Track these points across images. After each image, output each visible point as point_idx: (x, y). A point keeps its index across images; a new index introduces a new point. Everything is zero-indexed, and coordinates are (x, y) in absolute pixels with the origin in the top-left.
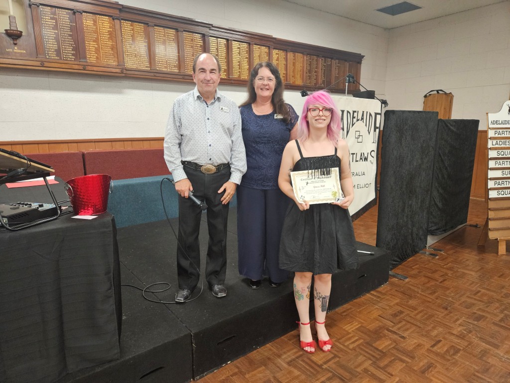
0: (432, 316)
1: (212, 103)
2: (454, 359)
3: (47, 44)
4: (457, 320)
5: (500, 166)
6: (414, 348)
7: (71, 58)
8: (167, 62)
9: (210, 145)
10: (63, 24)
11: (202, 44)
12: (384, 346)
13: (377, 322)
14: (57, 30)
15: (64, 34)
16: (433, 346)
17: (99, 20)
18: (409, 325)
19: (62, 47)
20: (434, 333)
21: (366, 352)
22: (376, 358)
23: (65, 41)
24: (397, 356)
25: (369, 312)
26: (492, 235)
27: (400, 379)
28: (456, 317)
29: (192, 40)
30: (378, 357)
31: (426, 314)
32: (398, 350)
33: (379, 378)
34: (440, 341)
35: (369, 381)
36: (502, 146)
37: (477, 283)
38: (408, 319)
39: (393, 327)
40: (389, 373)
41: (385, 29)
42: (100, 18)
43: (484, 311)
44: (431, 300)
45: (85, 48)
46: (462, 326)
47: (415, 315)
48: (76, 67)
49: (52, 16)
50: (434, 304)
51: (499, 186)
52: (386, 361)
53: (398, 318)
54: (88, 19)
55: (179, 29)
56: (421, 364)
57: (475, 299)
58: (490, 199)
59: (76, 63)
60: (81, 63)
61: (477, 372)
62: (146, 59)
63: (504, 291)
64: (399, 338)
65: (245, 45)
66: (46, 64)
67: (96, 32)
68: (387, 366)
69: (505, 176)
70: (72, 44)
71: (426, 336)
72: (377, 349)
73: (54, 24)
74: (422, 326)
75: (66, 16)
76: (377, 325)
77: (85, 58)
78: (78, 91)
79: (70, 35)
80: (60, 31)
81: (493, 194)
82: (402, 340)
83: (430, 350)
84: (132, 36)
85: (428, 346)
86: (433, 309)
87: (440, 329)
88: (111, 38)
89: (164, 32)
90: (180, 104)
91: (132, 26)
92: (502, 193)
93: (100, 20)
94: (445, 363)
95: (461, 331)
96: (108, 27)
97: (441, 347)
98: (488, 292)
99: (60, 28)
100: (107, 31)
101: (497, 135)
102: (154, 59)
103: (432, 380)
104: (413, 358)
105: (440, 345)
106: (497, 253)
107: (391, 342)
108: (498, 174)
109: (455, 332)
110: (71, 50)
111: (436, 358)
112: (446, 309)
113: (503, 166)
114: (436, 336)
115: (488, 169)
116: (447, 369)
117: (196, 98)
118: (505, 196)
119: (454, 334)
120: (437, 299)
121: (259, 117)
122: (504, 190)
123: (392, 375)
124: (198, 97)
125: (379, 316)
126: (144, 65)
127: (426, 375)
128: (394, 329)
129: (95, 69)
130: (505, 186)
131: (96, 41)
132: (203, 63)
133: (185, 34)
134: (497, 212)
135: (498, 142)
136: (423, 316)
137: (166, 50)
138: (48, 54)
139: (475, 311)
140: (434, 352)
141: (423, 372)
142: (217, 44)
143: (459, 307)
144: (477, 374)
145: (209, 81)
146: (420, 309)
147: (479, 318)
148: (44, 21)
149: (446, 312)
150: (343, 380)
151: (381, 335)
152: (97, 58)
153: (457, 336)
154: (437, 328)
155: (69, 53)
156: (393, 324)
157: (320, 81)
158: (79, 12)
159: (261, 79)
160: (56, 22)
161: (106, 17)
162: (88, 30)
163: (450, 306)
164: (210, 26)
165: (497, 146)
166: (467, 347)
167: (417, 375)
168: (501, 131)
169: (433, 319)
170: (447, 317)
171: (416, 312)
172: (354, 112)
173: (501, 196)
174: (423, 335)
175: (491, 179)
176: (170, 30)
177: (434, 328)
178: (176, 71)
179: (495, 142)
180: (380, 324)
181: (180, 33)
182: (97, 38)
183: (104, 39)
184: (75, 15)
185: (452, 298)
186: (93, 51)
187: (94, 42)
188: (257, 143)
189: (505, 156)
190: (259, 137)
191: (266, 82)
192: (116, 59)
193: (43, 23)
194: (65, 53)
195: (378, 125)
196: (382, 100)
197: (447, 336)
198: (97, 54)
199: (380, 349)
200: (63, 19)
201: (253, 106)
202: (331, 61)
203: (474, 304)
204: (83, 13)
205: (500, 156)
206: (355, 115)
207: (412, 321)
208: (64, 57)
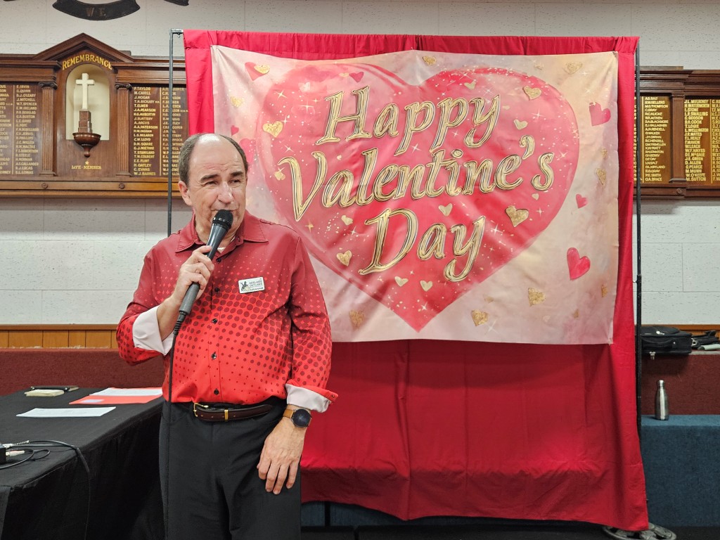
3: (137, 150)
19: (162, 154)
138: (137, 168)
208: (162, 171)
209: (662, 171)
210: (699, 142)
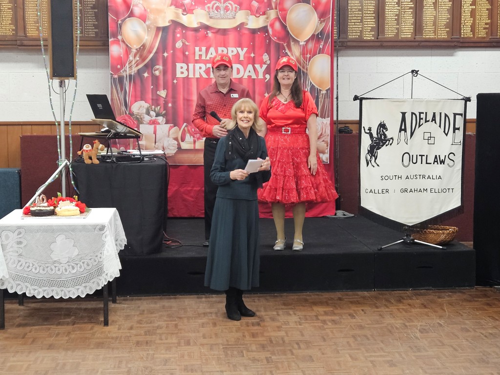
209: (447, 32)
210: (469, 14)
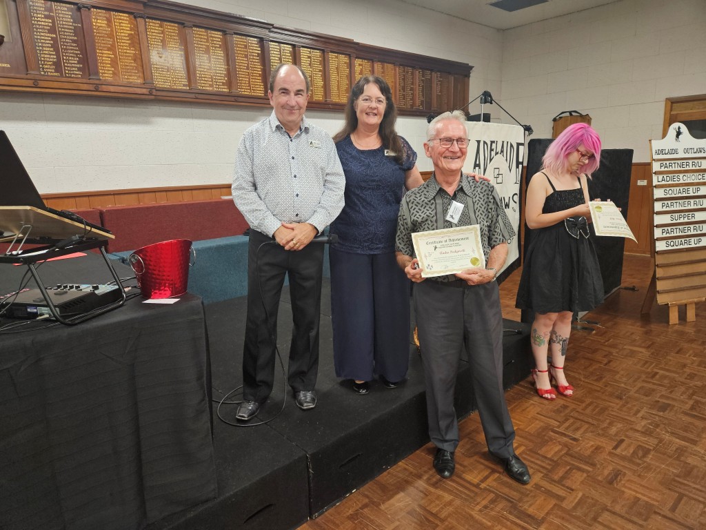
0: (604, 410)
1: (298, 136)
2: (645, 462)
3: (41, 54)
4: (638, 411)
5: (668, 209)
6: (592, 452)
7: (77, 74)
8: (212, 78)
9: (297, 195)
10: (63, 25)
11: (260, 52)
12: (553, 453)
13: (537, 421)
14: (56, 34)
15: (65, 39)
16: (616, 448)
17: (114, 19)
18: (578, 424)
19: (63, 59)
20: (613, 430)
21: (532, 462)
22: (547, 469)
23: (67, 49)
24: (574, 465)
25: (523, 410)
26: (661, 299)
27: (584, 495)
28: (635, 409)
29: (246, 46)
30: (549, 467)
31: (596, 407)
32: (571, 456)
33: (557, 495)
34: (622, 441)
35: (545, 499)
36: (670, 182)
37: (652, 363)
38: (576, 415)
39: (559, 427)
40: (568, 488)
41: (498, 30)
42: (116, 16)
43: (668, 398)
44: (599, 389)
45: (97, 60)
46: (646, 419)
47: (584, 410)
48: (85, 87)
49: (46, 13)
50: (603, 393)
51: (668, 235)
52: (561, 472)
53: (562, 414)
54: (99, 18)
55: (228, 31)
56: (606, 472)
57: (654, 384)
58: (657, 252)
59: (84, 81)
60: (91, 81)
61: (677, 476)
62: (183, 73)
63: (687, 370)
64: (572, 442)
65: (318, 53)
66: (42, 84)
67: (111, 36)
68: (563, 478)
69: (674, 221)
70: (78, 54)
71: (603, 435)
72: (546, 458)
73: (51, 24)
74: (595, 423)
75: (67, 13)
76: (538, 426)
77: (97, 73)
78: (87, 122)
79: (74, 41)
80: (60, 35)
81: (660, 246)
82: (575, 443)
83: (613, 453)
84: (162, 41)
85: (609, 448)
86: (604, 400)
87: (620, 425)
88: (132, 45)
89: (207, 36)
90: (253, 138)
91: (161, 26)
92: (672, 244)
93: (117, 19)
94: (635, 468)
95: (645, 426)
96: (128, 29)
97: (625, 449)
98: (667, 374)
99: (59, 31)
100: (127, 35)
101: (663, 169)
102: (195, 74)
103: (623, 492)
104: (593, 465)
105: (623, 445)
106: (668, 322)
107: (560, 447)
108: (666, 219)
109: (639, 427)
110: (76, 62)
111: (622, 463)
112: (621, 399)
113: (672, 209)
114: (616, 435)
115: (654, 213)
116: (639, 476)
117: (274, 129)
118: (675, 247)
119: (638, 431)
120: (606, 386)
121: (363, 152)
122: (674, 240)
123: (572, 490)
124: (277, 127)
125: (538, 413)
126: (181, 84)
127: (615, 485)
128: (561, 430)
129: (112, 89)
130: (675, 235)
131: (112, 48)
132: (284, 80)
133: (236, 38)
134: (666, 269)
135: (665, 177)
136: (594, 410)
137: (210, 61)
138: (43, 68)
139: (657, 399)
140: (618, 455)
141: (611, 482)
142: (280, 51)
143: (636, 395)
144: (677, 479)
145: (293, 107)
146: (588, 401)
147: (664, 408)
148: (35, 21)
149: (621, 403)
150: (512, 502)
151: (546, 438)
152: (114, 73)
153: (642, 432)
154: (615, 424)
155: (73, 67)
156: (558, 423)
157: (418, 102)
158: (87, 7)
159: (367, 100)
160: (53, 23)
161: (125, 15)
162: (99, 33)
163: (625, 394)
164: (269, 27)
165: (663, 183)
166: (657, 445)
167: (604, 487)
168: (668, 162)
169: (606, 413)
170: (624, 409)
171: (584, 405)
172: (492, 142)
173: (670, 248)
174: (599, 434)
175: (658, 226)
176: (216, 33)
177: (611, 424)
178: (225, 90)
179: (661, 177)
180: (542, 424)
181: (228, 37)
182: (113, 45)
183: (123, 46)
184: (80, 12)
185: (625, 384)
186: (108, 64)
187: (108, 50)
188: (362, 188)
189: (673, 196)
190: (364, 181)
191: (374, 105)
192: (141, 75)
193: (33, 24)
194: (68, 67)
195: (521, 160)
196: (525, 126)
197: (630, 433)
198: (113, 67)
199: (549, 456)
200: (63, 18)
201: (353, 138)
202: (431, 74)
203: (654, 390)
204: (92, 9)
205: (668, 196)
206: (494, 145)
207: (581, 417)
208: (65, 73)
